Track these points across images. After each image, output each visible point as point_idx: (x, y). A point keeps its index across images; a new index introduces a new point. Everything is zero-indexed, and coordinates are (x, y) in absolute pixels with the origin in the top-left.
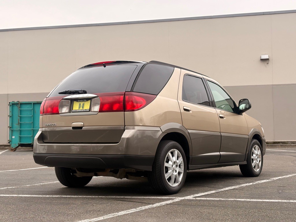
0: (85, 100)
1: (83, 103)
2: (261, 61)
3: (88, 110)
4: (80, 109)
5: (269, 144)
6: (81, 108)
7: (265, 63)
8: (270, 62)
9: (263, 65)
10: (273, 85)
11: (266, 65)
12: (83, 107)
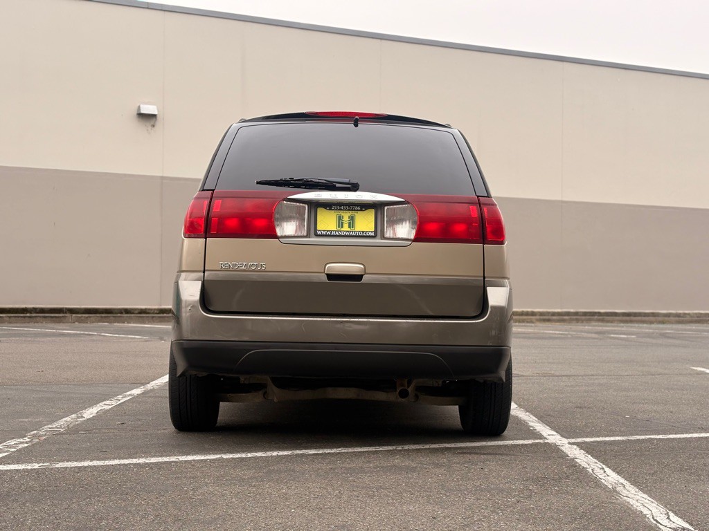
0: (359, 208)
1: (351, 213)
2: (139, 117)
3: (373, 234)
4: (342, 229)
5: (149, 313)
6: (346, 228)
7: (149, 124)
8: (159, 123)
9: (141, 128)
10: (163, 178)
11: (150, 128)
12: (351, 224)
